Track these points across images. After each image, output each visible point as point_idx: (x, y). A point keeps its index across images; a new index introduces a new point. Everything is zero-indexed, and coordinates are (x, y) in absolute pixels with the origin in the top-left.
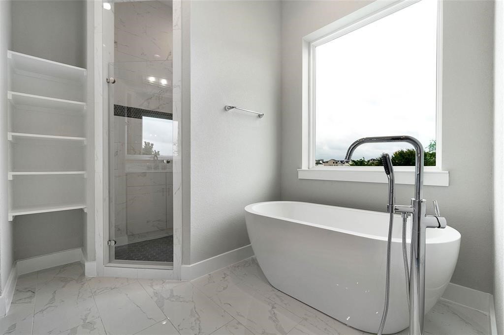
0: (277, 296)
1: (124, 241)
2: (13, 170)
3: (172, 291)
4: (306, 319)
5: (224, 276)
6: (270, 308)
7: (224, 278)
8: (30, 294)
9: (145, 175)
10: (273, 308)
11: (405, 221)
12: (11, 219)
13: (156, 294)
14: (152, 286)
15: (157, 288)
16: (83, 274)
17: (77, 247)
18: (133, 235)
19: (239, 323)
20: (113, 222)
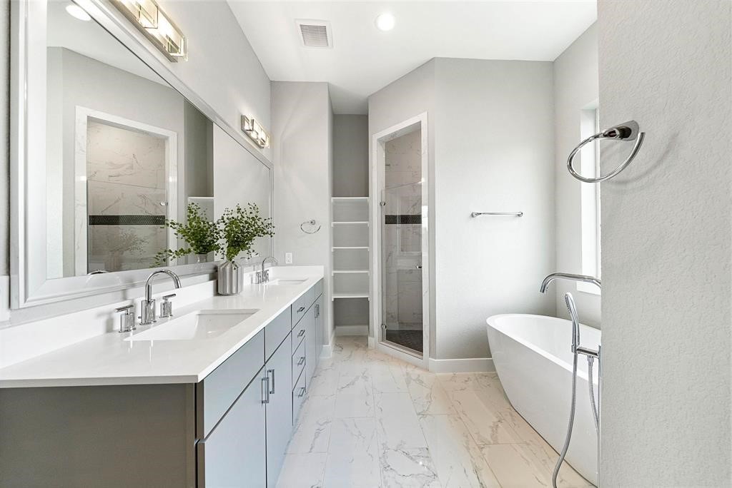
0: (511, 415)
1: (395, 327)
2: (335, 269)
3: (419, 376)
4: (528, 444)
5: (466, 379)
6: (496, 420)
7: (466, 381)
8: (340, 349)
9: (411, 273)
10: (499, 421)
11: (590, 365)
12: (333, 300)
13: (407, 374)
14: (406, 367)
15: (410, 370)
16: (367, 345)
17: (365, 324)
18: (402, 323)
19: (460, 418)
20: (385, 310)
